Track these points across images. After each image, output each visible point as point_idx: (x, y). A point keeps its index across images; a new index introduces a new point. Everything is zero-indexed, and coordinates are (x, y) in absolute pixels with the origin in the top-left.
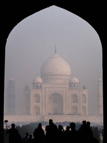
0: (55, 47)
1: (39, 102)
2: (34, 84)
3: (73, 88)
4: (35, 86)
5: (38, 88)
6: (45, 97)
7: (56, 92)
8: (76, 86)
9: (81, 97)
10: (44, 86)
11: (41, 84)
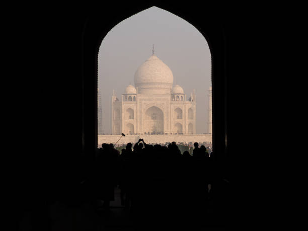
1: (133, 118)
2: (125, 95)
3: (176, 100)
4: (127, 98)
5: (131, 100)
6: (141, 112)
7: (155, 105)
8: (180, 97)
9: (187, 111)
10: (139, 98)
11: (136, 96)
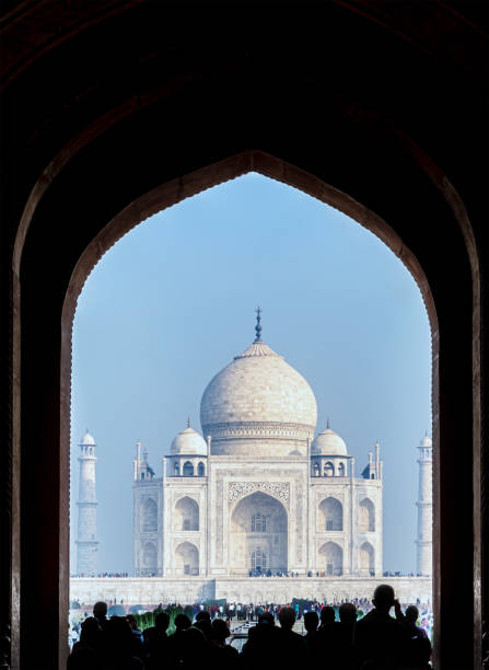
0: (258, 318)
1: (196, 528)
2: (174, 458)
3: (326, 476)
4: (178, 468)
5: (191, 475)
7: (262, 489)
8: (337, 466)
9: (356, 507)
10: (214, 467)
11: (204, 461)
